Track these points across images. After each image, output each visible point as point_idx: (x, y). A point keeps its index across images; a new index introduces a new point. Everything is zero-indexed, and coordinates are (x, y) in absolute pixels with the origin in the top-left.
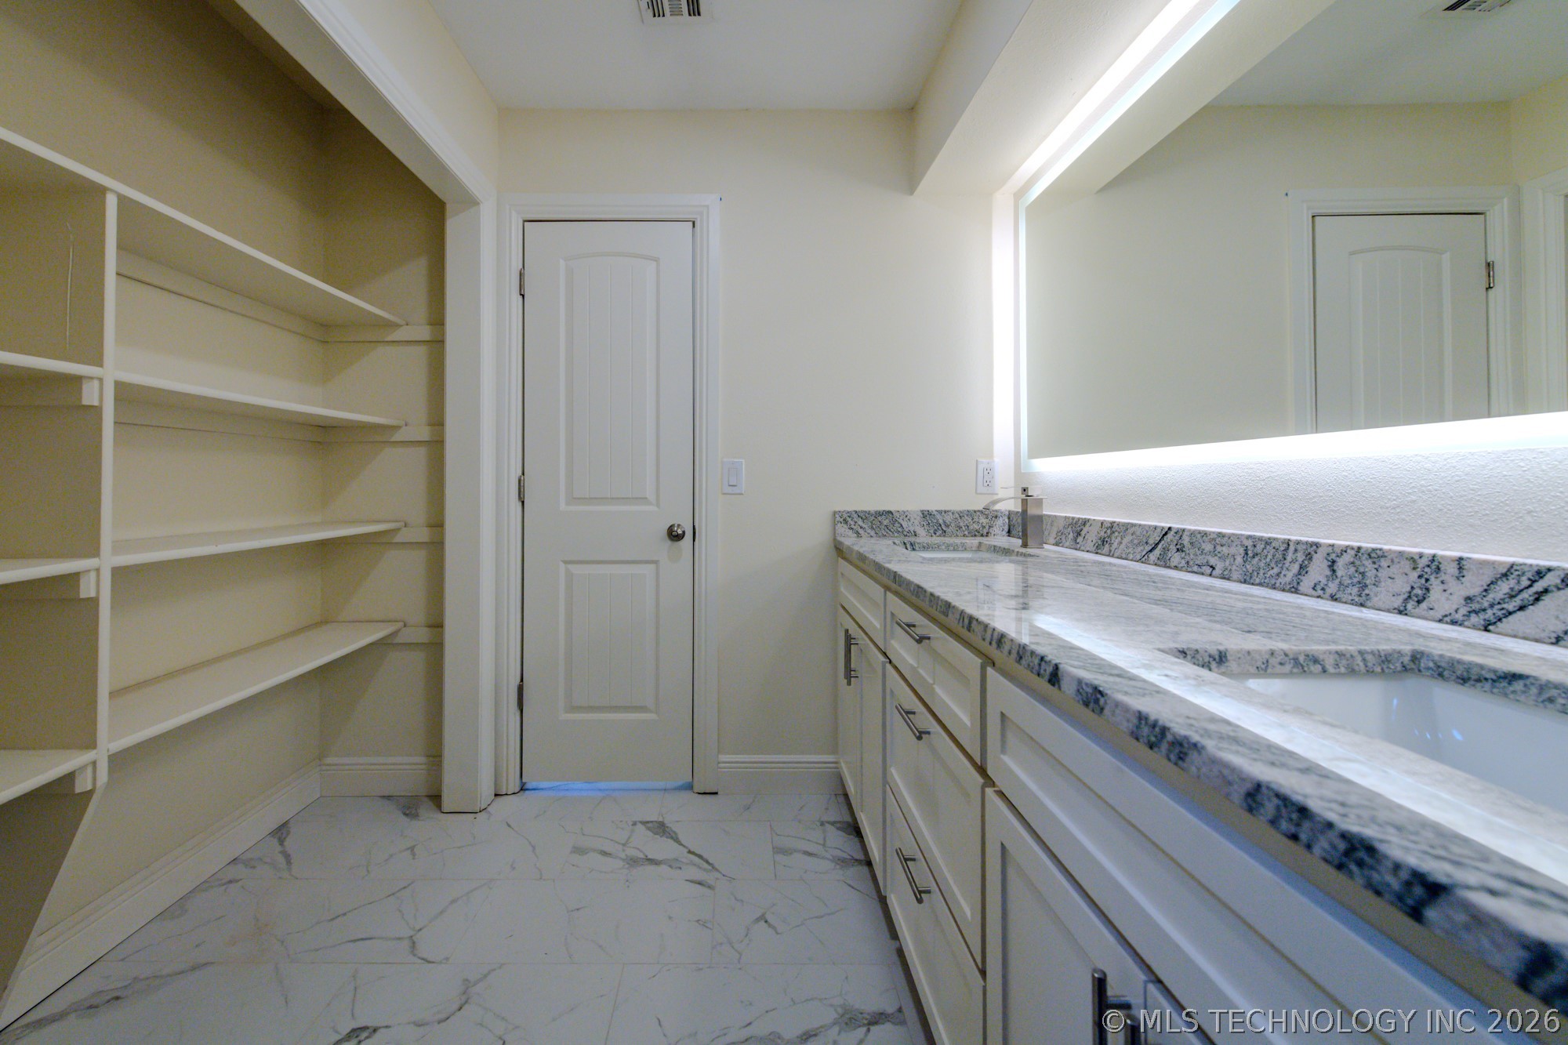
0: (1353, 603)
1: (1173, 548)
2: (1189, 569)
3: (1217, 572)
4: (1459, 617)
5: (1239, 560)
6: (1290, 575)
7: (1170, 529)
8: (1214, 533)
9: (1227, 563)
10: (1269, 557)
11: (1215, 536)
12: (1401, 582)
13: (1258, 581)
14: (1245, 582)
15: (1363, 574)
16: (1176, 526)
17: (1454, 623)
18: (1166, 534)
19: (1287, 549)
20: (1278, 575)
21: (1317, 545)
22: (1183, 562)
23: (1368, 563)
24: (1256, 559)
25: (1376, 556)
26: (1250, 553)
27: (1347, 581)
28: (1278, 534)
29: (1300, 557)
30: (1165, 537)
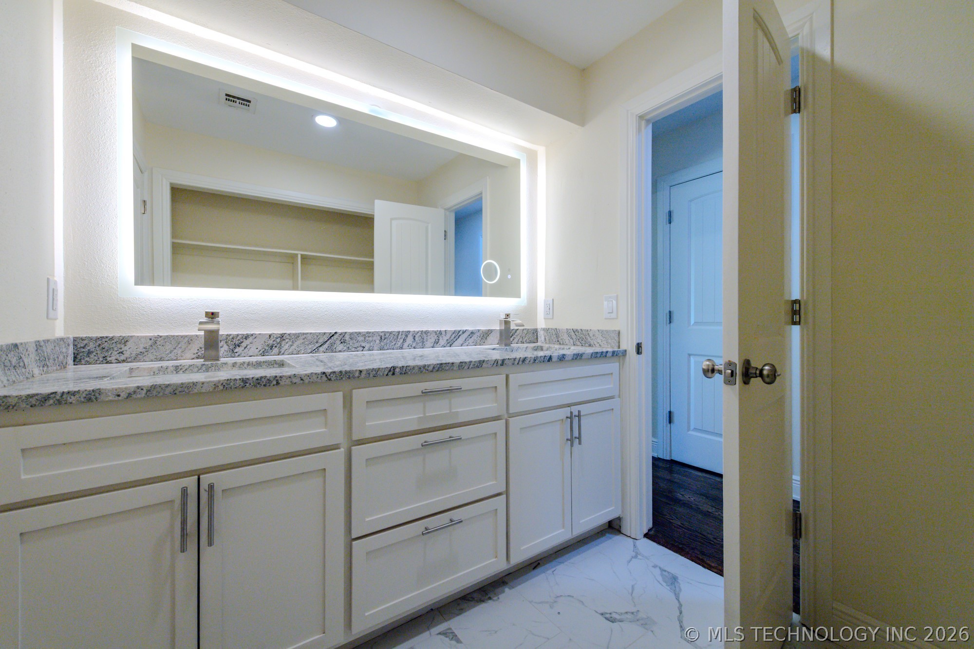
0: (420, 348)
1: (338, 342)
2: (349, 351)
3: (366, 348)
4: (445, 345)
5: (378, 341)
6: (399, 343)
7: (336, 333)
8: (364, 332)
9: (372, 344)
10: (392, 338)
11: (365, 333)
12: (431, 340)
13: (386, 348)
14: (381, 350)
15: (423, 339)
16: (339, 331)
17: (444, 347)
18: (333, 336)
19: (398, 335)
20: (395, 344)
21: (409, 332)
22: (345, 348)
23: (425, 335)
24: (386, 340)
25: (427, 332)
26: (383, 338)
27: (419, 342)
28: (396, 329)
29: (404, 336)
30: (332, 337)
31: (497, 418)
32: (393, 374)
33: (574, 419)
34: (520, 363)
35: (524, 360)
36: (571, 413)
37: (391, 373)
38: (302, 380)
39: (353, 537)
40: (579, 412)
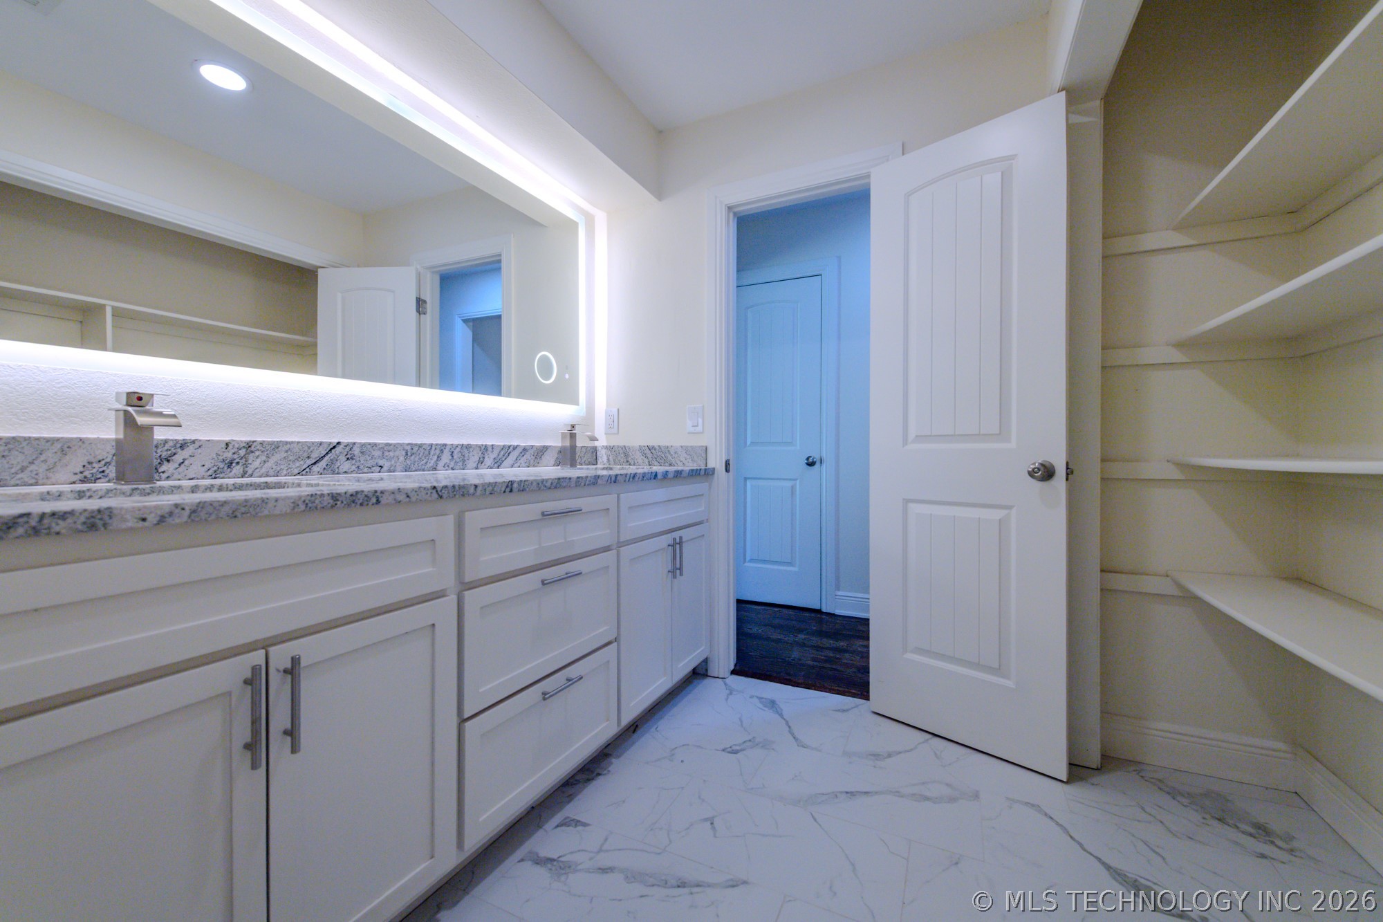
0: (460, 469)
1: (343, 458)
2: (359, 472)
3: (385, 468)
4: (492, 465)
5: (402, 459)
6: (432, 462)
7: (338, 443)
8: (382, 443)
9: (393, 462)
10: (421, 454)
11: (383, 445)
12: (474, 457)
13: (414, 469)
14: (406, 471)
15: (464, 456)
16: (344, 440)
17: (491, 468)
18: (334, 447)
19: (431, 449)
20: (426, 463)
21: (445, 445)
22: (354, 468)
23: (466, 451)
24: (413, 457)
25: (468, 447)
26: (409, 454)
27: (458, 460)
28: (428, 441)
29: (438, 452)
30: (333, 451)
31: (607, 549)
32: (511, 491)
33: (677, 545)
34: (631, 480)
35: (634, 476)
36: (675, 539)
37: (508, 490)
38: (408, 496)
39: (466, 716)
40: (681, 538)
